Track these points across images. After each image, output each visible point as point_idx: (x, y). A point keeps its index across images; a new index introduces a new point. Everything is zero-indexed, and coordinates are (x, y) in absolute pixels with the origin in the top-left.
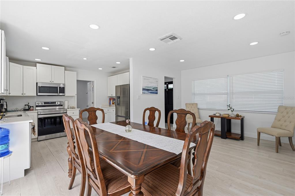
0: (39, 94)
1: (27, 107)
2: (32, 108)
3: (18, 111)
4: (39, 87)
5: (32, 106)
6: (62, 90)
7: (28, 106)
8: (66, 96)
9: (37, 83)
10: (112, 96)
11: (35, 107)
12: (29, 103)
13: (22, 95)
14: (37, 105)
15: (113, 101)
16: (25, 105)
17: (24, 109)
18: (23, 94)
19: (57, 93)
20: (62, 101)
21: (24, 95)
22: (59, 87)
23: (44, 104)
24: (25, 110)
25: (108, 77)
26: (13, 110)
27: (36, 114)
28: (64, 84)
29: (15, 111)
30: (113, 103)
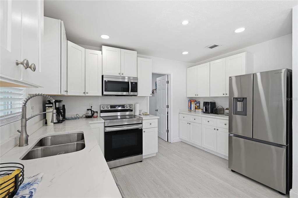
0: (105, 93)
1: (90, 113)
2: (95, 115)
3: (79, 118)
4: (105, 81)
5: (96, 111)
6: (134, 87)
7: (92, 111)
8: (138, 96)
9: (103, 76)
10: (197, 96)
11: (99, 112)
12: (92, 107)
13: (84, 95)
14: (102, 109)
15: (196, 104)
16: (88, 110)
17: (86, 116)
18: (85, 93)
19: (128, 91)
20: (132, 104)
21: (87, 95)
22: (131, 82)
23: (111, 108)
24: (88, 117)
25: (188, 69)
26: (73, 117)
27: (103, 125)
28: (137, 78)
29: (75, 118)
30: (196, 107)
